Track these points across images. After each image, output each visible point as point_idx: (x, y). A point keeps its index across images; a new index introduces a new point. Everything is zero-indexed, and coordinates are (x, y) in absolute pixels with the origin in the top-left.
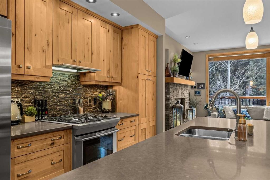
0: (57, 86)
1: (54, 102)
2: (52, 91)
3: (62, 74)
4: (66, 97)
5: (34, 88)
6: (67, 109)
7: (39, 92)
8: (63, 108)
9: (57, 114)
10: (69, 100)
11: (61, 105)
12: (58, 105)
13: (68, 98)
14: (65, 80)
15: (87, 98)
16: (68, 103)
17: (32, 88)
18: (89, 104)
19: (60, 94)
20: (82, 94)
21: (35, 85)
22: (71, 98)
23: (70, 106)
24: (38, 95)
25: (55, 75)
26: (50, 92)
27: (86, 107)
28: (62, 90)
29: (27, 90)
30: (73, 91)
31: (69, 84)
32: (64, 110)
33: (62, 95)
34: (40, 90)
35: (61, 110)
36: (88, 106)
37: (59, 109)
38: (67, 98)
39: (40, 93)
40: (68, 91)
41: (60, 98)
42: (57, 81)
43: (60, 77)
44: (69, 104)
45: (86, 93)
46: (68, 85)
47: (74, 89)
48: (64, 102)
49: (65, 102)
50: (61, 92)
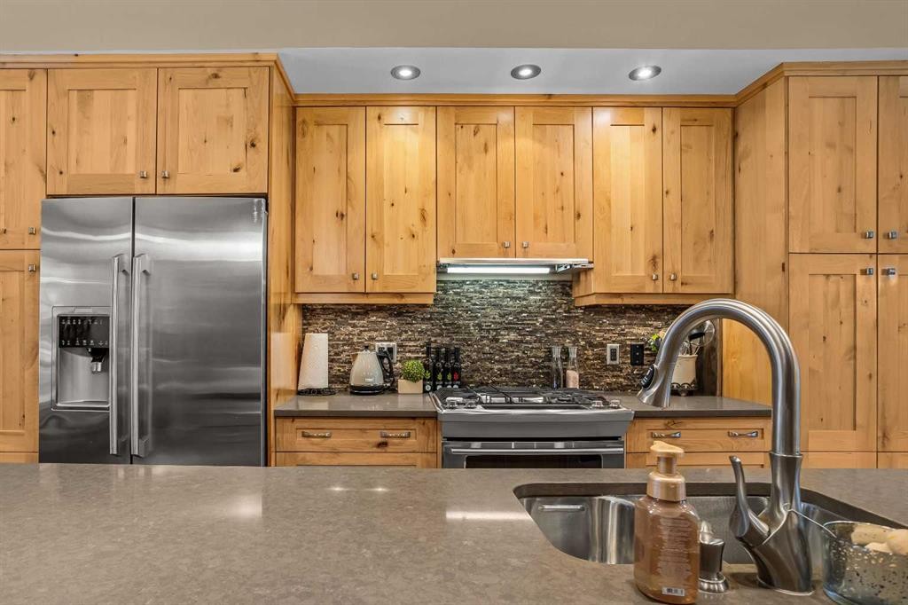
0: (494, 313)
1: (484, 353)
2: (479, 325)
3: (508, 282)
4: (521, 342)
5: (430, 319)
6: (525, 373)
7: (442, 329)
8: (513, 368)
9: (494, 382)
10: (532, 348)
11: (505, 362)
12: (496, 361)
13: (531, 343)
14: (520, 298)
15: (604, 346)
16: (528, 357)
17: (422, 319)
18: (609, 362)
19: (502, 333)
20: (580, 333)
21: (432, 313)
22: (540, 342)
23: (534, 365)
24: (440, 335)
25: (486, 287)
26: (472, 328)
27: (598, 370)
28: (509, 323)
29: (412, 324)
30: (547, 327)
31: (531, 306)
32: (514, 373)
33: (508, 335)
34: (445, 324)
35: (504, 373)
36: (607, 370)
37: (499, 370)
38: (526, 343)
39: (445, 332)
40: (528, 324)
41: (503, 343)
42: (492, 300)
43: (501, 289)
44: (533, 359)
45: (599, 331)
46: (530, 308)
47: (551, 319)
48: (516, 354)
49: (520, 354)
50: (507, 329)
